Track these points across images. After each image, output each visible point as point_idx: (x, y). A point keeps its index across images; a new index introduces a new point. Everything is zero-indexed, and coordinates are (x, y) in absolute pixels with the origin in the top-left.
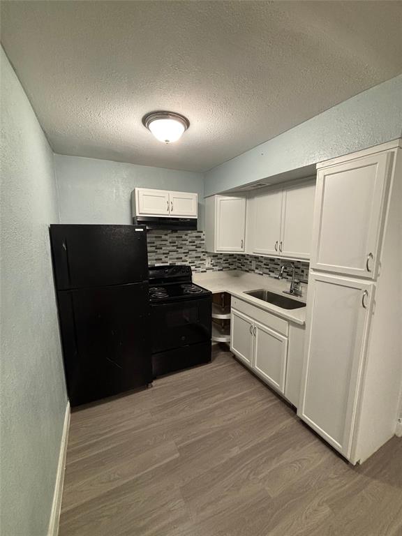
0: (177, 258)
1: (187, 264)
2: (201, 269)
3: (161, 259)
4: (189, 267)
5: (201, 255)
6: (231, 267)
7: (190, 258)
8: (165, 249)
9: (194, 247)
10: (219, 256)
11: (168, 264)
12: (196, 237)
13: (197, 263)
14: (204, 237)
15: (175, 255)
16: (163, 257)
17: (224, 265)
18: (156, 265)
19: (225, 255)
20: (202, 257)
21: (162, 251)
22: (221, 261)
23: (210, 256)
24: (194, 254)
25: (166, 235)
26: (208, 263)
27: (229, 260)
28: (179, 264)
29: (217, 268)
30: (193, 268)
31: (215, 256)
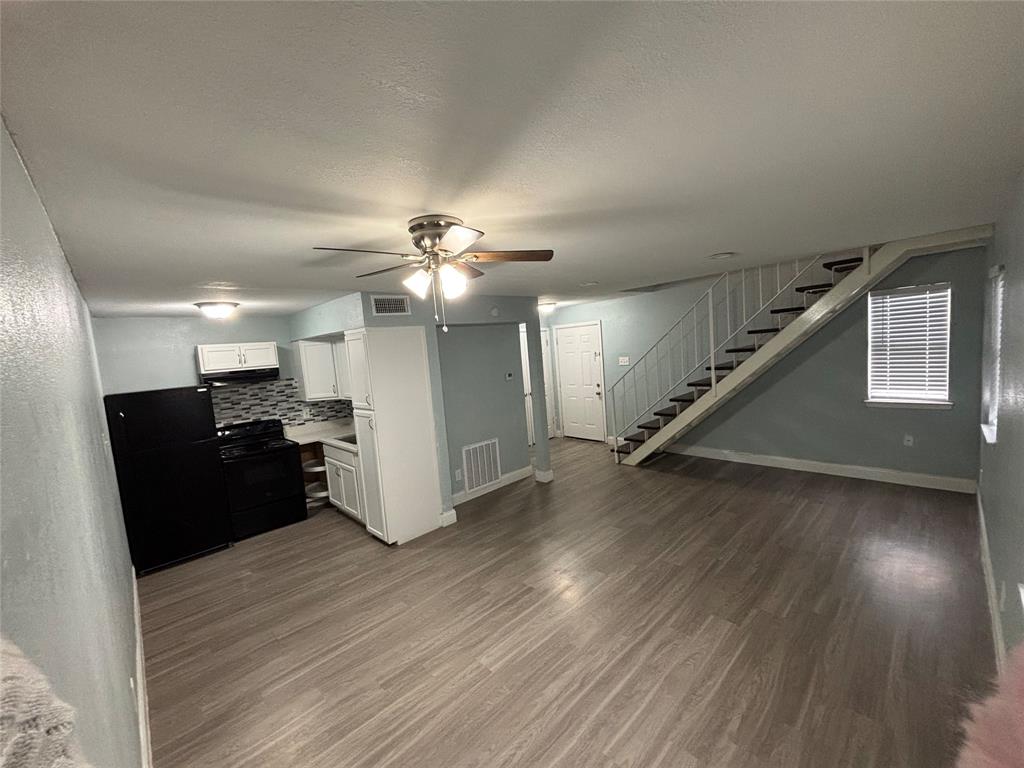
0: (262, 413)
1: (277, 417)
2: (297, 422)
3: (240, 416)
4: (280, 421)
5: (295, 405)
6: (339, 415)
7: (279, 410)
8: (244, 404)
9: (284, 398)
10: (320, 405)
11: (251, 420)
12: (286, 385)
13: (291, 415)
14: (297, 385)
15: (259, 409)
16: (243, 413)
17: (329, 414)
18: (235, 423)
19: (329, 402)
20: (297, 407)
21: (241, 407)
22: (325, 409)
23: (308, 406)
24: (285, 405)
25: (245, 388)
26: (306, 414)
27: (336, 407)
28: (266, 418)
29: (320, 418)
30: (283, 422)
31: (315, 404)
